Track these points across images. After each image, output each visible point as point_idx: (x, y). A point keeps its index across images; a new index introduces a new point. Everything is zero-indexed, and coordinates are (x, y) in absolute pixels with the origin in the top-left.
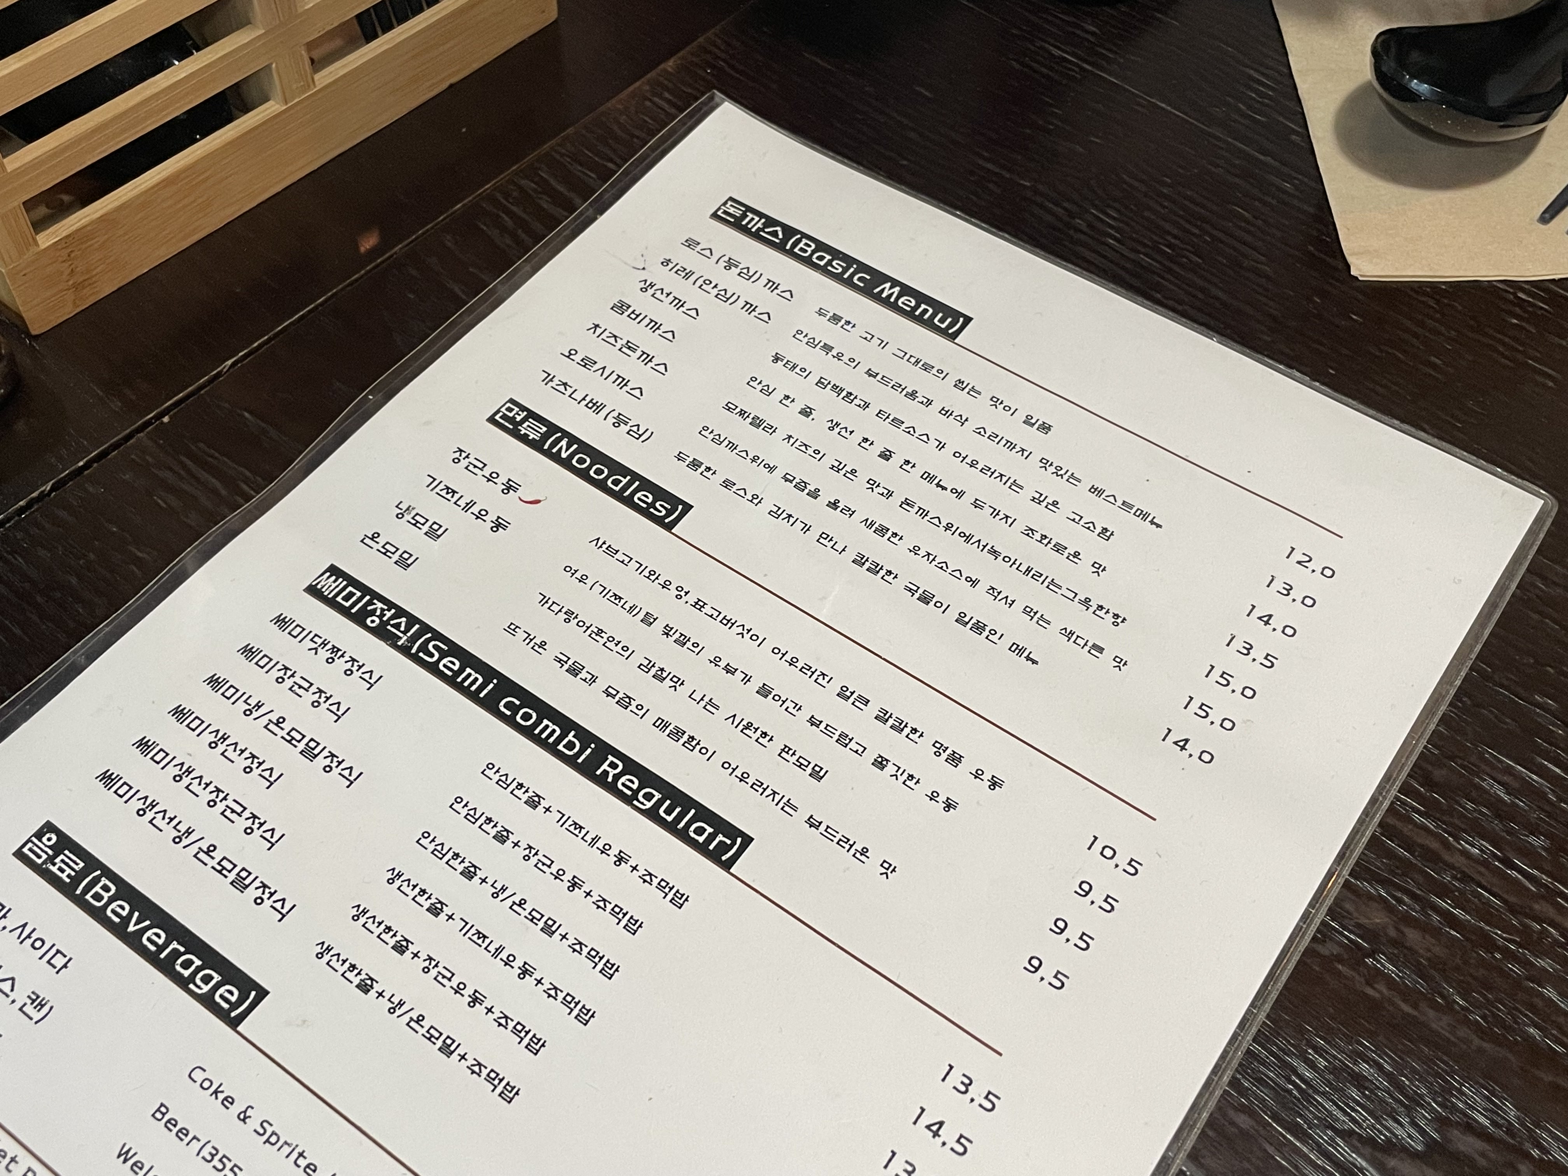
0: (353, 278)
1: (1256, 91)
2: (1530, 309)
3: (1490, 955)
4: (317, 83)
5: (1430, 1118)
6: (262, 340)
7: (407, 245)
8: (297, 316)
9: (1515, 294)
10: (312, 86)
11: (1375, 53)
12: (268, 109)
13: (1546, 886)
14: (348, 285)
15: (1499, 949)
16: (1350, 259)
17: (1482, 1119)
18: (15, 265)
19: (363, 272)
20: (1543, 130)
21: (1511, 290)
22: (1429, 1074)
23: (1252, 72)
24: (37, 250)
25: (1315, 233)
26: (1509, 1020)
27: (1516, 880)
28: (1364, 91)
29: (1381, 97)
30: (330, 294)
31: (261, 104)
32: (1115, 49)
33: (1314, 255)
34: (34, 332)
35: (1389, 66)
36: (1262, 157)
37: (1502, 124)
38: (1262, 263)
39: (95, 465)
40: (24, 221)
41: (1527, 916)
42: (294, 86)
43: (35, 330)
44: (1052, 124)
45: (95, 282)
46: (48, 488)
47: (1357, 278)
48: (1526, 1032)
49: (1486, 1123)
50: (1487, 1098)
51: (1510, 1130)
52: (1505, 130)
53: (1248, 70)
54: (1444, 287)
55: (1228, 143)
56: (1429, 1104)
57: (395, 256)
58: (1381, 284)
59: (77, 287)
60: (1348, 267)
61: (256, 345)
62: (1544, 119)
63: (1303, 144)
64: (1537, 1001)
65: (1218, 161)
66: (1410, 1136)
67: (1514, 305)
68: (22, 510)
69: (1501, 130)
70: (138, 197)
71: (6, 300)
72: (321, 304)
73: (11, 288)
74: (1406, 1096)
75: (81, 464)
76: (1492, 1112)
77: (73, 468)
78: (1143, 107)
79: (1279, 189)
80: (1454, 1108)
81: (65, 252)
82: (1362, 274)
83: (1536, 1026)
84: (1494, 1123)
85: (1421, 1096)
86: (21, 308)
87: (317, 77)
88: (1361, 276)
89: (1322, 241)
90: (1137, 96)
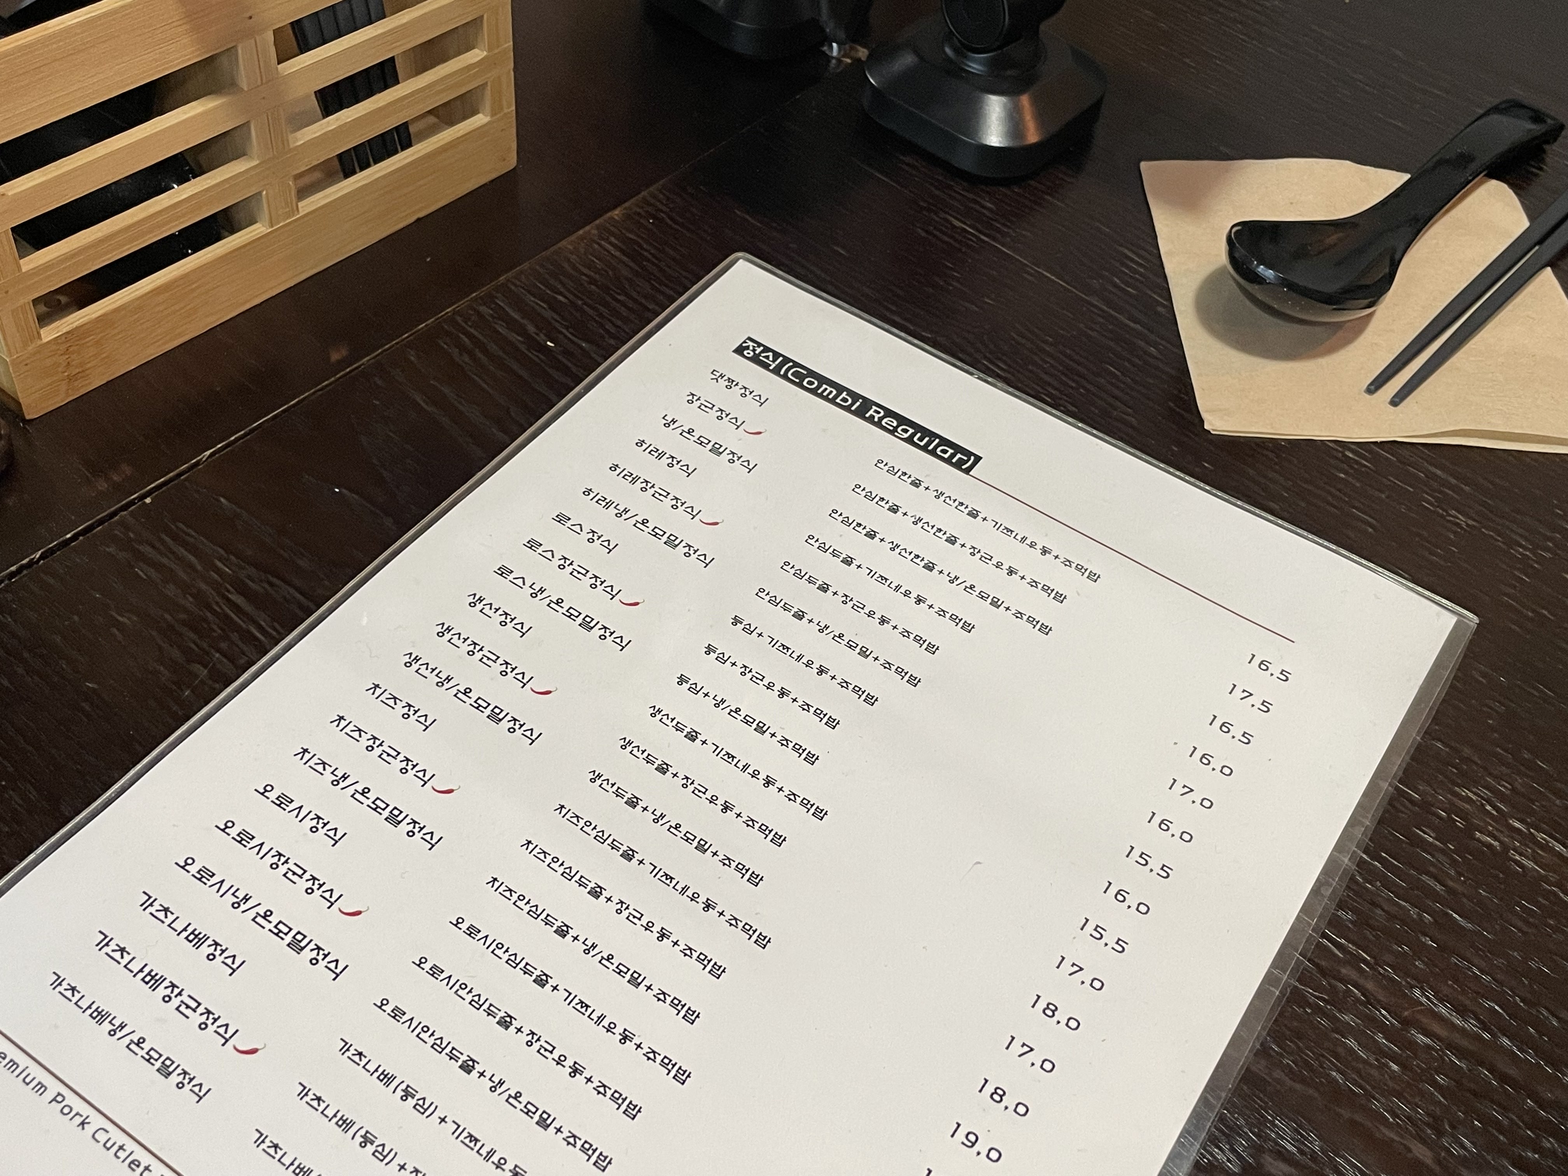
0: (324, 384)
1: (1128, 267)
2: (1356, 466)
3: (1302, 1010)
4: (300, 210)
5: (1246, 1145)
6: (240, 434)
7: (374, 358)
8: (271, 415)
9: (1343, 453)
10: (296, 213)
11: (1229, 240)
12: (254, 230)
13: (1351, 953)
14: (319, 390)
15: (1310, 1005)
16: (1204, 415)
17: (1289, 1147)
18: (18, 355)
19: (333, 379)
20: (1371, 315)
21: (1340, 449)
22: (1247, 1108)
23: (1126, 251)
24: (39, 343)
25: (1176, 392)
26: (1315, 1064)
27: (1326, 947)
28: (1221, 271)
29: (1234, 279)
30: (302, 397)
31: (247, 227)
32: (1009, 224)
33: (1174, 410)
34: (28, 417)
35: (1240, 252)
36: (1132, 325)
37: (1335, 307)
38: (1129, 415)
39: (81, 538)
40: (32, 316)
41: (1334, 978)
42: (280, 212)
43: (29, 414)
44: (952, 285)
45: (88, 375)
46: (38, 556)
47: (1209, 432)
48: (1329, 1075)
49: (1294, 1150)
50: (1296, 1130)
51: (1314, 1157)
52: (1339, 312)
53: (1121, 249)
54: (1283, 443)
55: (1103, 311)
56: (1246, 1133)
57: (363, 367)
58: (1230, 438)
59: (71, 379)
60: (1202, 421)
61: (233, 438)
62: (1369, 306)
63: (1167, 315)
64: (1340, 1050)
65: (1094, 326)
66: (1229, 1160)
67: (1343, 462)
68: (12, 575)
69: (1333, 312)
70: (133, 301)
71: (6, 385)
72: (294, 406)
73: (13, 376)
74: (1227, 1127)
75: (68, 536)
76: (1299, 1142)
77: (61, 539)
78: (1031, 275)
79: (1145, 352)
80: (1268, 1138)
81: (63, 347)
82: (1214, 428)
83: (1339, 1071)
84: (1300, 1151)
85: (1240, 1127)
86: (19, 395)
87: (300, 204)
88: (1214, 430)
89: (1181, 398)
90: (1026, 265)
